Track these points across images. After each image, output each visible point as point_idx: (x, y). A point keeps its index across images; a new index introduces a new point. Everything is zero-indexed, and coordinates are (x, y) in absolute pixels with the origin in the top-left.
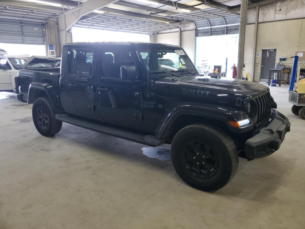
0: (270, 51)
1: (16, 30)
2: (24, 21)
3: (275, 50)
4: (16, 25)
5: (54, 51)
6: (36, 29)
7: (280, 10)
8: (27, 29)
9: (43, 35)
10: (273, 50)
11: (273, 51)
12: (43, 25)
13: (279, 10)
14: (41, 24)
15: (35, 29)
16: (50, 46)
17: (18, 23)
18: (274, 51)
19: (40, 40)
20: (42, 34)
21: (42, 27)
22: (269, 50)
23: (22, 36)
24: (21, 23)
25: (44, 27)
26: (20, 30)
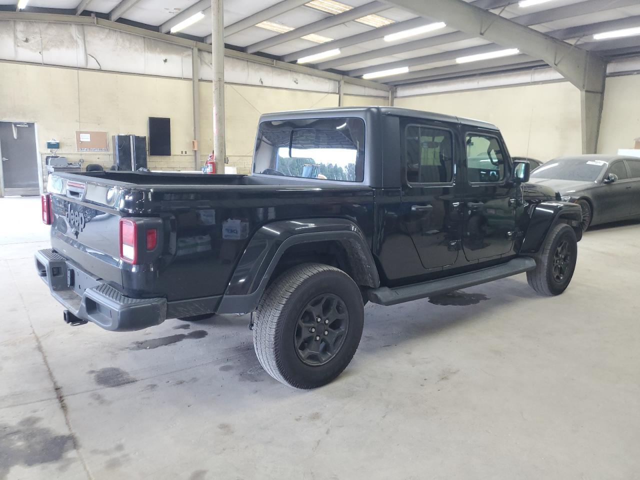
0: (19, 126)
3: (31, 125)
7: (27, 41)
10: (28, 124)
11: (27, 126)
13: (25, 39)
18: (29, 126)
22: (15, 124)
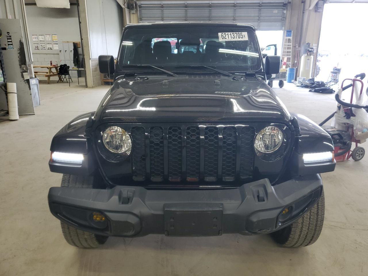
1: (253, 15)
2: (262, 3)
4: (254, 10)
5: (291, 38)
6: (276, 11)
8: (265, 12)
9: (283, 19)
12: (284, 6)
14: (283, 4)
15: (274, 12)
16: (288, 32)
17: (256, 6)
19: (277, 25)
20: (281, 18)
21: (283, 8)
23: (258, 22)
24: (259, 6)
25: (285, 8)
26: (257, 14)
